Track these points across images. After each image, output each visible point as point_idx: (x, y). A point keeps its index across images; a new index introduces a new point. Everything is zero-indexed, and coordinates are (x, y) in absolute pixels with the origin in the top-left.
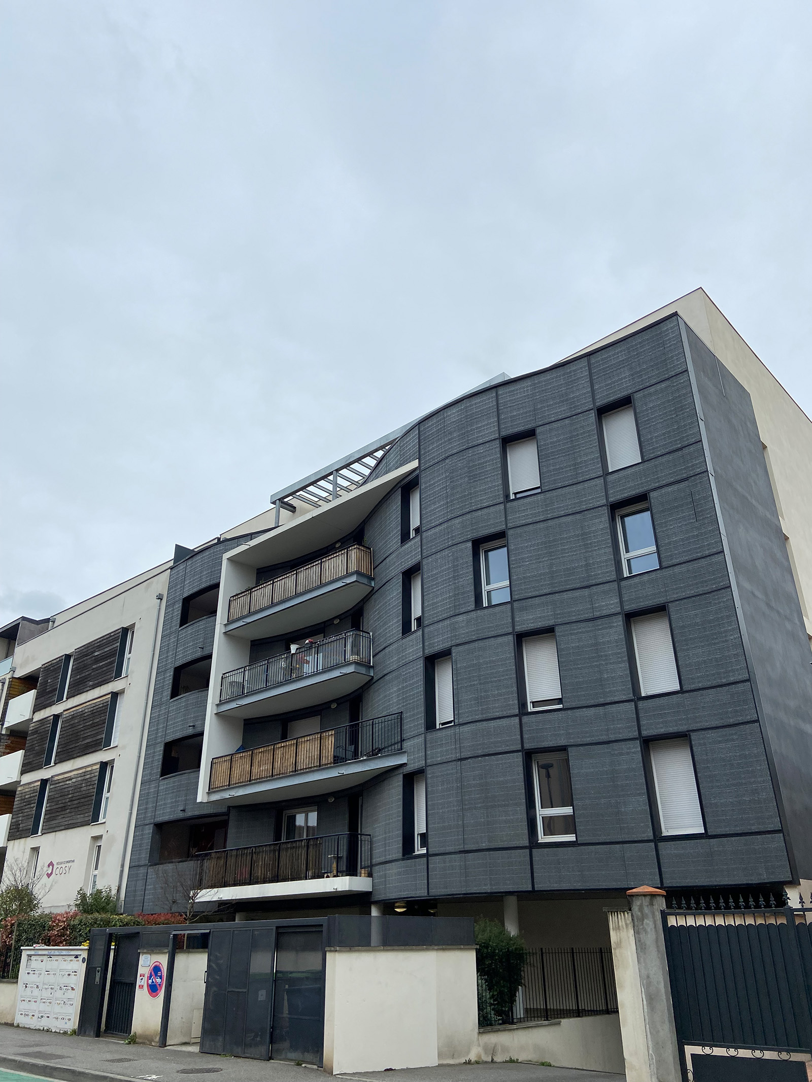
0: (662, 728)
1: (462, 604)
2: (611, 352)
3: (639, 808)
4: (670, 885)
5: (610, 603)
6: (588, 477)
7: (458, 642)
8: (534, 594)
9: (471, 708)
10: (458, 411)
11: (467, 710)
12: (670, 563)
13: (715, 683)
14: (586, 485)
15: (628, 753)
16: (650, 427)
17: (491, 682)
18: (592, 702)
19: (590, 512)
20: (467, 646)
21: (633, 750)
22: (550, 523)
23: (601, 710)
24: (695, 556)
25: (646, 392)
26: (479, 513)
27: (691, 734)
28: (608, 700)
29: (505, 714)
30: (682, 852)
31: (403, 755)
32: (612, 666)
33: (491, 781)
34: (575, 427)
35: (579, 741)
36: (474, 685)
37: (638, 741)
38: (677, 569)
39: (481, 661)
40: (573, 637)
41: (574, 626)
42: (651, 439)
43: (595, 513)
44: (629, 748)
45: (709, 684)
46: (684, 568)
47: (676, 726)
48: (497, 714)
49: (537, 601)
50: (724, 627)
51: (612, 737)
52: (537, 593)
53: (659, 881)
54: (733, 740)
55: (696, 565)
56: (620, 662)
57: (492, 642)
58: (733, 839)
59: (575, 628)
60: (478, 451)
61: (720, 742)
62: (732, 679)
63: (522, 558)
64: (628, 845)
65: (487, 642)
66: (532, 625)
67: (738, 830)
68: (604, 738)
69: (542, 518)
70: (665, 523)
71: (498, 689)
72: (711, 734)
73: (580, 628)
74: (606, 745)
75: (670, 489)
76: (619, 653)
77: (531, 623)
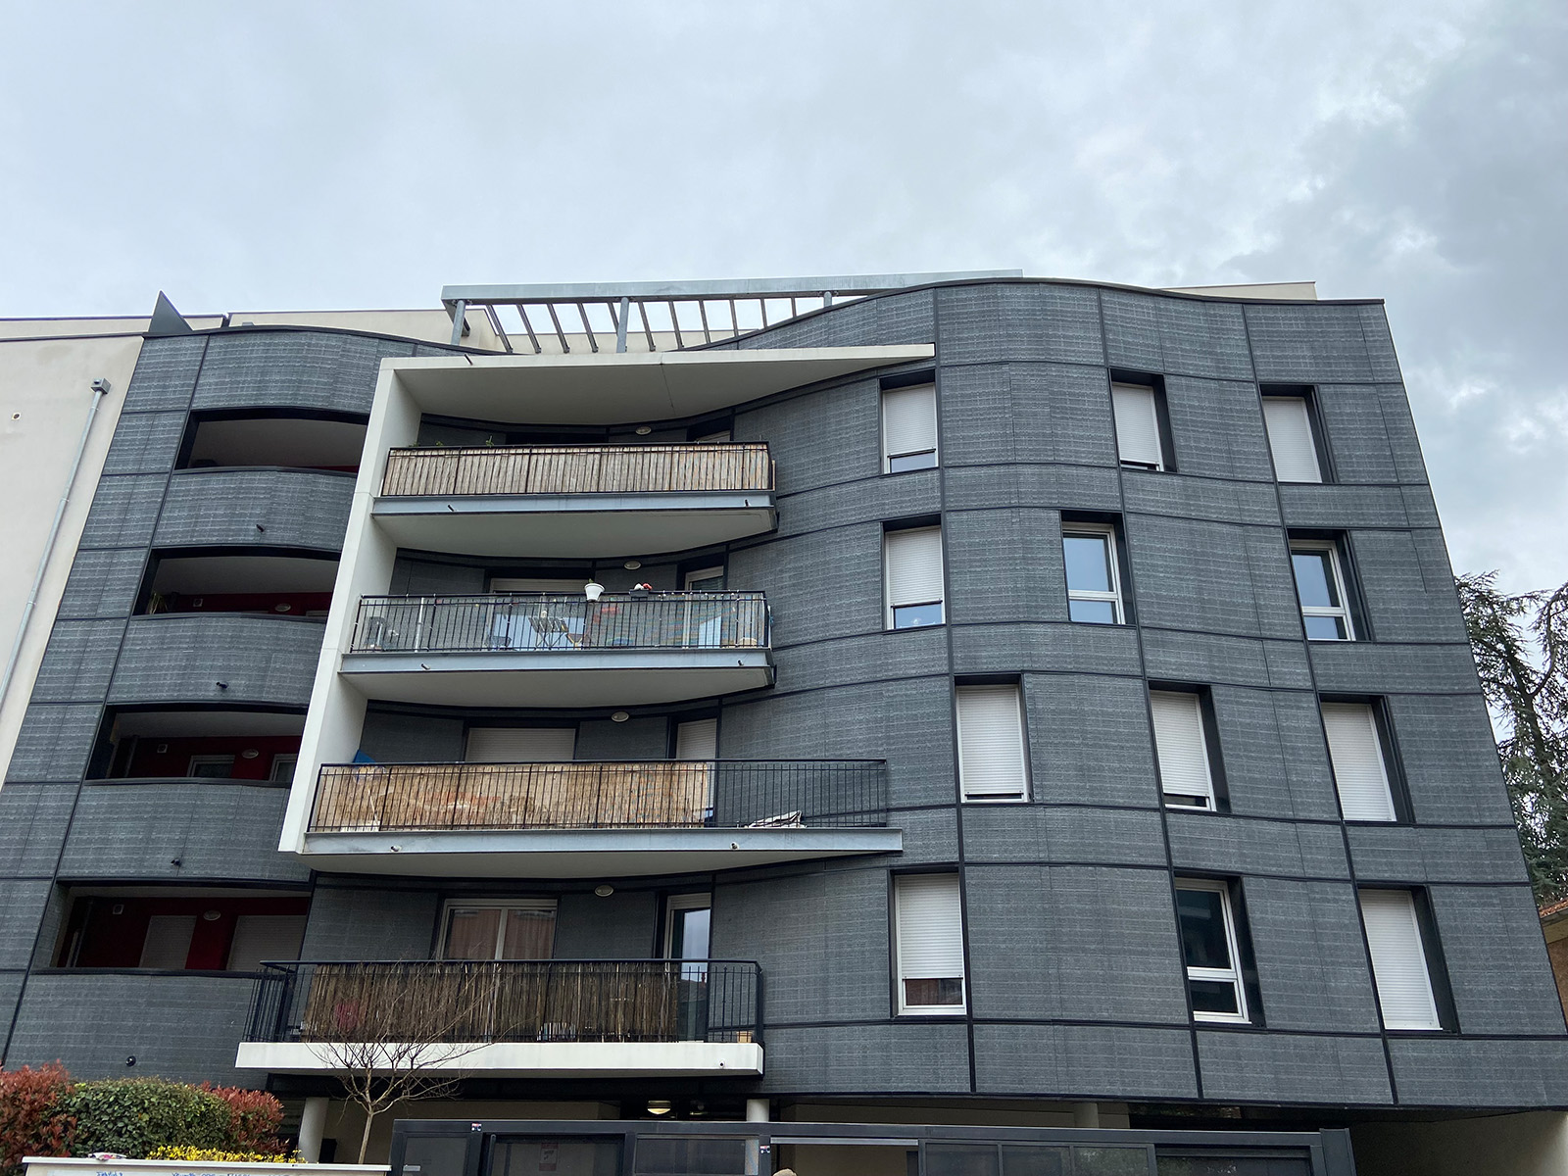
0: (1386, 871)
1: (1043, 607)
2: (1280, 313)
3: (1358, 985)
4: (1408, 1102)
5: (1296, 674)
6: (1250, 477)
7: (1036, 666)
8: (1175, 625)
9: (1068, 781)
10: (1027, 297)
11: (1060, 784)
12: (1389, 639)
13: (1462, 821)
14: (1249, 487)
15: (1336, 901)
16: (1346, 439)
17: (1107, 746)
18: (1276, 814)
19: (1257, 529)
20: (1054, 679)
21: (1344, 898)
22: (1195, 525)
23: (1290, 828)
24: (1425, 638)
25: (1340, 389)
26: (1073, 471)
27: (1431, 887)
28: (1302, 815)
29: (1134, 803)
30: (1425, 1055)
31: (893, 836)
32: (1305, 766)
33: (1114, 909)
34: (1226, 397)
35: (1260, 869)
36: (1073, 744)
37: (1351, 886)
38: (1399, 650)
39: (1086, 709)
40: (1242, 708)
41: (1243, 692)
42: (1350, 456)
43: (1265, 533)
44: (1338, 893)
45: (1455, 821)
46: (1409, 651)
47: (1407, 872)
48: (1121, 801)
49: (1180, 637)
50: (1474, 747)
51: (1310, 873)
52: (1180, 626)
53: (1391, 1096)
54: (1493, 905)
55: (1427, 651)
56: (1314, 763)
57: (1107, 682)
58: (1499, 1042)
59: (1244, 695)
60: (1067, 372)
61: (1473, 905)
62: (1488, 821)
63: (1153, 565)
64: (1343, 1039)
65: (1095, 681)
66: (1174, 673)
67: (1505, 1030)
68: (1297, 871)
69: (1182, 513)
70: (1378, 580)
71: (1120, 761)
72: (1459, 891)
73: (1250, 698)
74: (1300, 884)
75: (1383, 535)
76: (1313, 749)
77: (1173, 670)
